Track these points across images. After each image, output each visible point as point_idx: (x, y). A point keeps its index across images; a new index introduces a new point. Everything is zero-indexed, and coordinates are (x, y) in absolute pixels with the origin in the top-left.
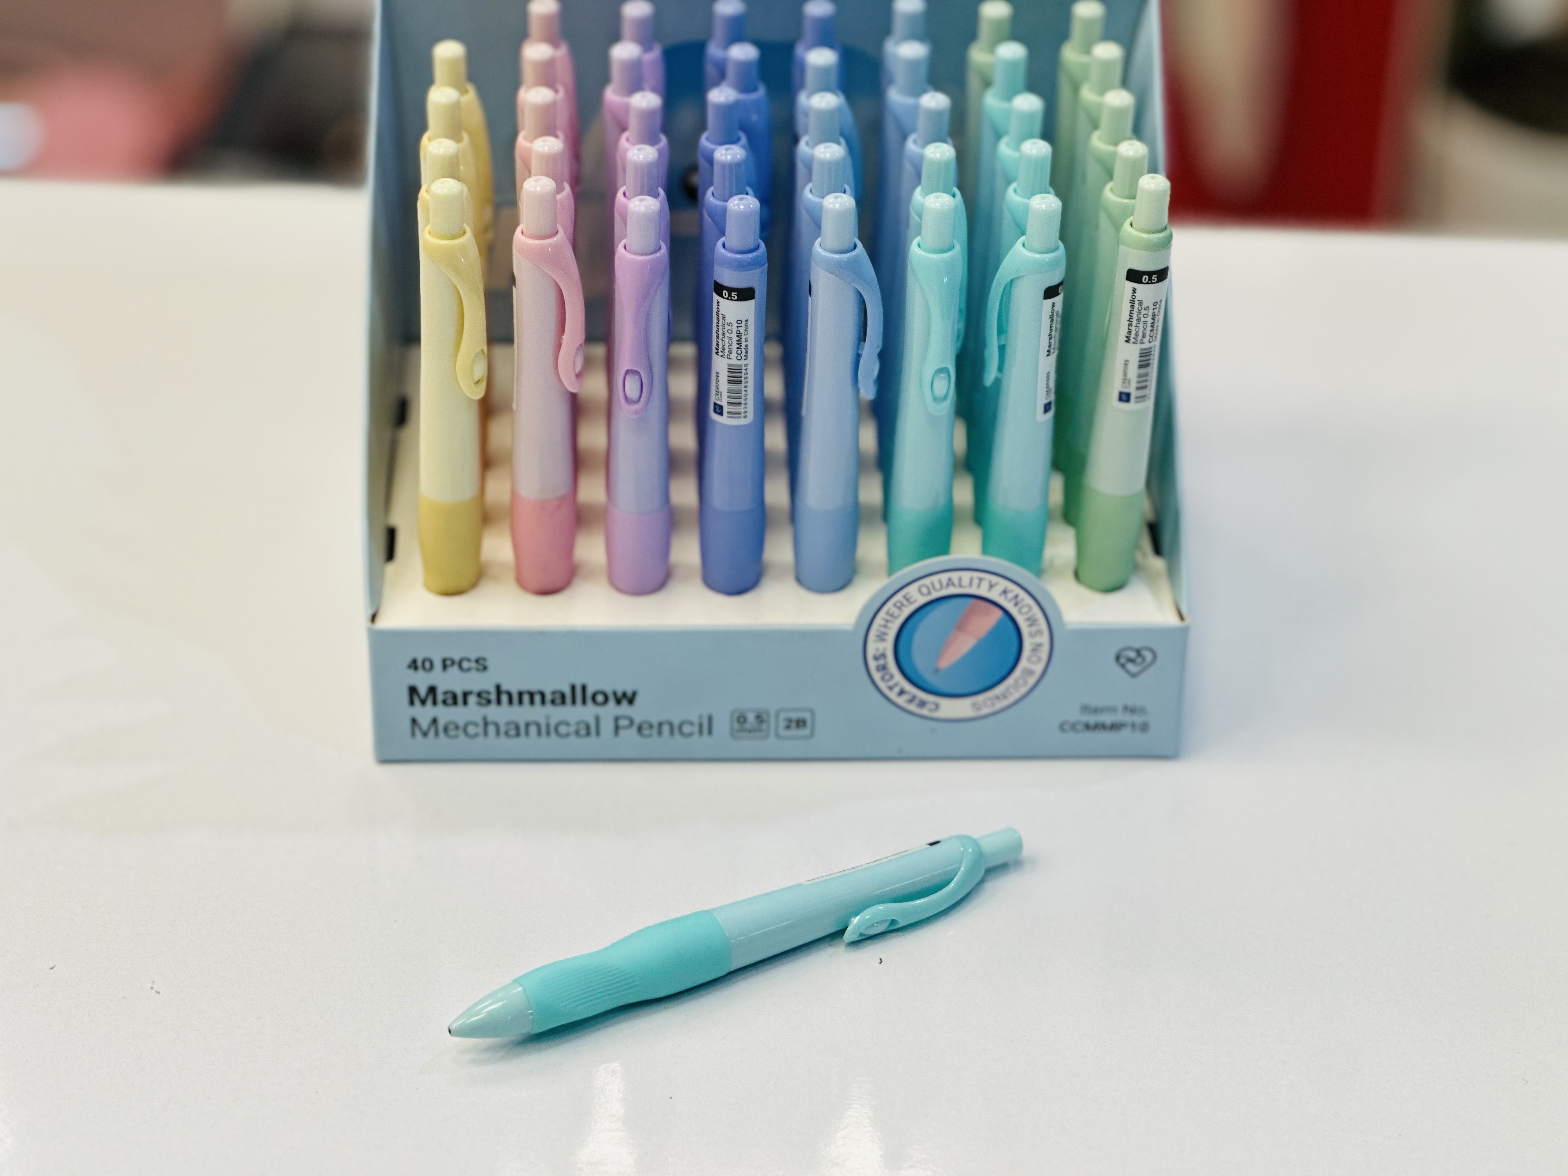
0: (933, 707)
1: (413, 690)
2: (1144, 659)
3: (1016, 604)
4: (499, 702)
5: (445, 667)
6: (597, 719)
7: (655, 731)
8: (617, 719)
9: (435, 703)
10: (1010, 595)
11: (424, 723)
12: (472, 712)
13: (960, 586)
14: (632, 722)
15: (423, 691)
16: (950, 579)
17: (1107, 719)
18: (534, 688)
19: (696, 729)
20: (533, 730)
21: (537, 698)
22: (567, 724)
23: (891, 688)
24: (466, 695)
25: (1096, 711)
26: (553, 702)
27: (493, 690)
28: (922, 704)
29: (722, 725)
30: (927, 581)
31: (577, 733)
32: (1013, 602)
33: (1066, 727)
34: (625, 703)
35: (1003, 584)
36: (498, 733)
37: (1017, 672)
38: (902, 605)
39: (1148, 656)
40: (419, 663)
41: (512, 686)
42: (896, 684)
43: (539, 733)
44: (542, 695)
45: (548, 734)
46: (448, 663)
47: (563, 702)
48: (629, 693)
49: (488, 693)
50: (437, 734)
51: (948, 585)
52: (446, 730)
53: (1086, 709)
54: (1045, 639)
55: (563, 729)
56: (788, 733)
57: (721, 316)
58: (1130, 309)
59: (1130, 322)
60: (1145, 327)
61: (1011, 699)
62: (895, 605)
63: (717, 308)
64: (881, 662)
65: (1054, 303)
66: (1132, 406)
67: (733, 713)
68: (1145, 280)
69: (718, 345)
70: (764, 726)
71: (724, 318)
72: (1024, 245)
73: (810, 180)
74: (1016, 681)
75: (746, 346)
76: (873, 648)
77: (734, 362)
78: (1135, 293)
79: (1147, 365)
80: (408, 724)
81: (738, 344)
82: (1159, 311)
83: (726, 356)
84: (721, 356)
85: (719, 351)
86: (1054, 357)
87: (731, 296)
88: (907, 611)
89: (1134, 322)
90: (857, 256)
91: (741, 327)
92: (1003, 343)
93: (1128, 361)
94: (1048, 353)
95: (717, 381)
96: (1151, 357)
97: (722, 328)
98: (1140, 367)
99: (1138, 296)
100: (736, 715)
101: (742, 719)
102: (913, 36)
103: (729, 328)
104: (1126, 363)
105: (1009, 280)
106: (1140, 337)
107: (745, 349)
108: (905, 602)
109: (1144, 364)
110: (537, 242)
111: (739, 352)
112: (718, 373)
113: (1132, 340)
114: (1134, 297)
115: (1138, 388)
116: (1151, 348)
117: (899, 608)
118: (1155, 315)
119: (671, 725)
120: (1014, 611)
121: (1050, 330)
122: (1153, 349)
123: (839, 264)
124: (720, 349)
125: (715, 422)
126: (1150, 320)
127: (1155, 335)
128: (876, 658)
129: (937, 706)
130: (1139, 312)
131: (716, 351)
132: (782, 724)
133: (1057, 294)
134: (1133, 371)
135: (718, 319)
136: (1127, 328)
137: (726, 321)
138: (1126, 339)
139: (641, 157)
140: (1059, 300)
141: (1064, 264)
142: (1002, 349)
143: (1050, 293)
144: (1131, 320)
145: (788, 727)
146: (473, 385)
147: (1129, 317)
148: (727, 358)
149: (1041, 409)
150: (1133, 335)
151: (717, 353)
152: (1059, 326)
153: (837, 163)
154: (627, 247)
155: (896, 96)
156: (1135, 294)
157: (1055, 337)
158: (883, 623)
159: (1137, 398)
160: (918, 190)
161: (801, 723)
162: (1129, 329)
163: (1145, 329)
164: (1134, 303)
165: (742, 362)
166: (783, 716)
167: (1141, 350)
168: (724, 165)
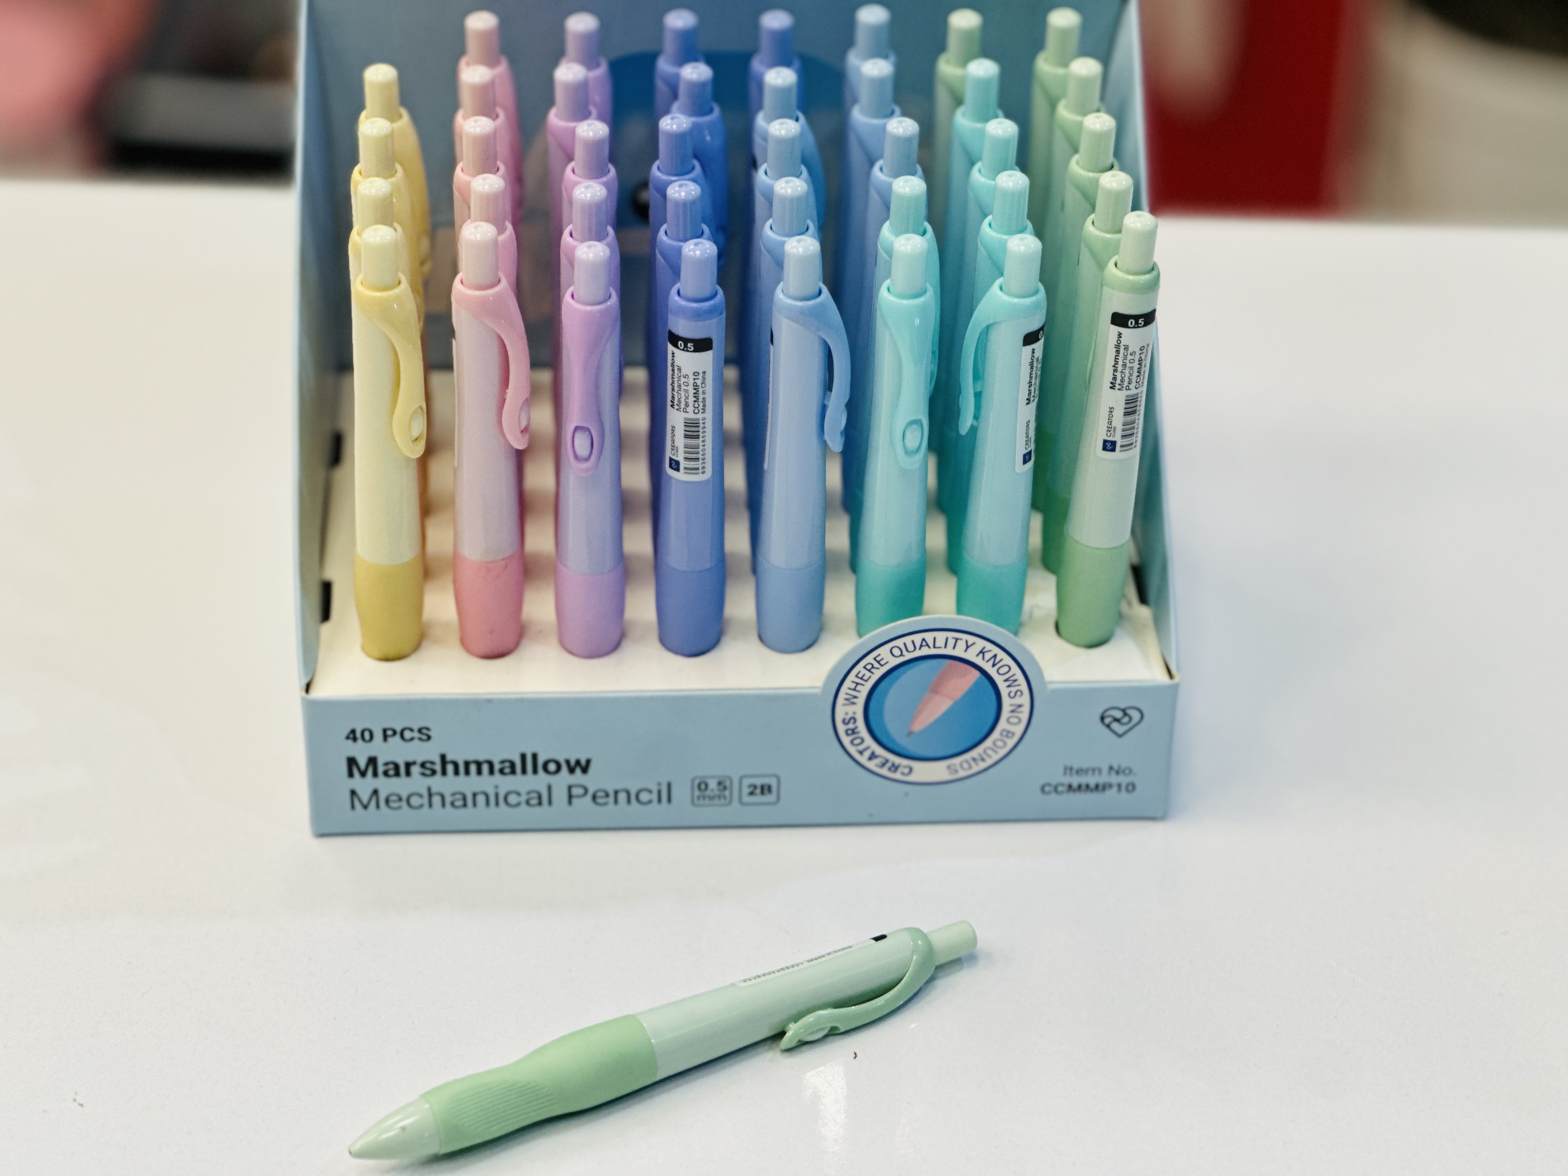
0: (906, 771)
1: (352, 762)
2: (1131, 719)
3: (994, 665)
4: (444, 773)
5: (385, 737)
6: (549, 788)
7: (611, 799)
8: (570, 788)
9: (375, 774)
10: (988, 656)
11: (365, 795)
12: (417, 782)
13: (934, 647)
14: (586, 791)
15: (362, 763)
16: (924, 640)
17: (1092, 780)
18: (481, 758)
19: (654, 797)
20: (481, 799)
21: (485, 768)
22: (518, 794)
23: (861, 753)
24: (408, 765)
25: (1079, 772)
26: (502, 771)
27: (437, 760)
28: (895, 768)
29: (682, 793)
30: (899, 642)
31: (528, 803)
32: (991, 662)
33: (1047, 789)
34: (578, 771)
35: (981, 643)
36: (443, 804)
37: (996, 734)
38: (873, 667)
39: (1136, 715)
40: (358, 734)
41: (458, 755)
42: (867, 748)
43: (488, 803)
44: (491, 764)
45: (497, 804)
46: (389, 733)
47: (513, 772)
48: (583, 762)
49: (432, 763)
50: (378, 806)
51: (921, 646)
52: (387, 801)
53: (1068, 770)
54: (1025, 700)
55: (512, 799)
56: (753, 799)
57: (676, 368)
58: (1115, 354)
59: (1115, 368)
60: (1131, 372)
61: (989, 762)
62: (865, 667)
63: (673, 359)
64: (851, 726)
65: (1033, 350)
66: (1117, 454)
67: (693, 781)
68: (1131, 324)
69: (673, 397)
70: (727, 793)
71: (679, 369)
72: (1001, 289)
73: (770, 216)
74: (994, 743)
75: (704, 399)
76: (841, 712)
77: (691, 415)
78: (1121, 337)
79: (1134, 412)
80: (347, 795)
81: (694, 397)
82: (1146, 356)
83: (682, 410)
84: (677, 409)
85: (675, 404)
86: (1033, 405)
87: (687, 347)
88: (878, 674)
89: (1120, 368)
90: (822, 305)
91: (698, 379)
92: (979, 390)
93: (1112, 408)
94: (1027, 401)
95: (673, 436)
96: (1138, 403)
97: (678, 380)
98: (1126, 414)
99: (1124, 341)
100: (697, 782)
101: (703, 786)
102: (877, 53)
103: (685, 380)
104: (1111, 410)
105: (984, 325)
106: (1126, 383)
107: (703, 402)
108: (876, 665)
109: (1130, 411)
110: (477, 293)
111: (696, 405)
112: (673, 427)
113: (1117, 387)
114: (1119, 342)
115: (1123, 436)
116: (1137, 394)
117: (869, 671)
118: (1142, 360)
119: (628, 793)
120: (992, 672)
121: (1030, 377)
122: (1140, 395)
123: (802, 312)
124: (676, 402)
125: (670, 478)
126: (1136, 366)
127: (1141, 381)
128: (844, 722)
129: (911, 770)
130: (1125, 357)
131: (671, 404)
132: (746, 790)
133: (1038, 340)
134: (1119, 419)
135: (673, 370)
136: (1112, 374)
137: (682, 374)
138: (1112, 385)
139: (589, 195)
140: (1039, 346)
141: (1044, 311)
142: (978, 396)
143: (1030, 339)
144: (1116, 366)
145: (752, 793)
146: (410, 443)
147: (1114, 363)
148: (684, 412)
149: (1020, 459)
150: (1118, 381)
151: (672, 406)
152: (1039, 373)
153: (799, 199)
154: (575, 296)
155: (859, 116)
156: (1120, 339)
157: (1035, 384)
158: (853, 686)
159: (1122, 446)
160: (886, 226)
161: (765, 789)
162: (1114, 375)
163: (1131, 375)
164: (1120, 348)
165: (700, 416)
166: (746, 782)
167: (1127, 396)
168: (677, 203)
